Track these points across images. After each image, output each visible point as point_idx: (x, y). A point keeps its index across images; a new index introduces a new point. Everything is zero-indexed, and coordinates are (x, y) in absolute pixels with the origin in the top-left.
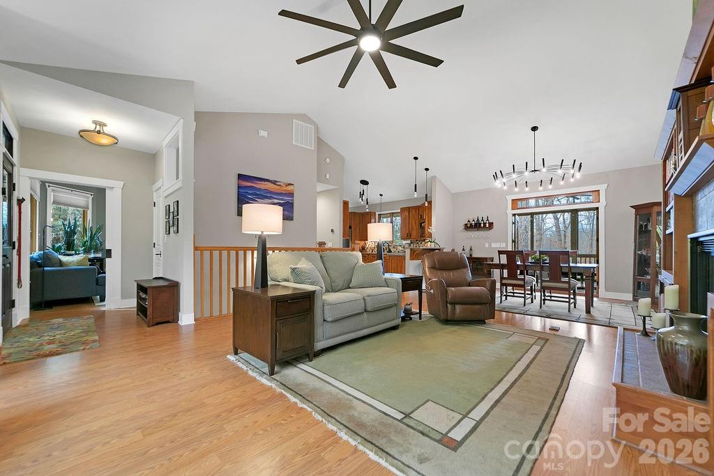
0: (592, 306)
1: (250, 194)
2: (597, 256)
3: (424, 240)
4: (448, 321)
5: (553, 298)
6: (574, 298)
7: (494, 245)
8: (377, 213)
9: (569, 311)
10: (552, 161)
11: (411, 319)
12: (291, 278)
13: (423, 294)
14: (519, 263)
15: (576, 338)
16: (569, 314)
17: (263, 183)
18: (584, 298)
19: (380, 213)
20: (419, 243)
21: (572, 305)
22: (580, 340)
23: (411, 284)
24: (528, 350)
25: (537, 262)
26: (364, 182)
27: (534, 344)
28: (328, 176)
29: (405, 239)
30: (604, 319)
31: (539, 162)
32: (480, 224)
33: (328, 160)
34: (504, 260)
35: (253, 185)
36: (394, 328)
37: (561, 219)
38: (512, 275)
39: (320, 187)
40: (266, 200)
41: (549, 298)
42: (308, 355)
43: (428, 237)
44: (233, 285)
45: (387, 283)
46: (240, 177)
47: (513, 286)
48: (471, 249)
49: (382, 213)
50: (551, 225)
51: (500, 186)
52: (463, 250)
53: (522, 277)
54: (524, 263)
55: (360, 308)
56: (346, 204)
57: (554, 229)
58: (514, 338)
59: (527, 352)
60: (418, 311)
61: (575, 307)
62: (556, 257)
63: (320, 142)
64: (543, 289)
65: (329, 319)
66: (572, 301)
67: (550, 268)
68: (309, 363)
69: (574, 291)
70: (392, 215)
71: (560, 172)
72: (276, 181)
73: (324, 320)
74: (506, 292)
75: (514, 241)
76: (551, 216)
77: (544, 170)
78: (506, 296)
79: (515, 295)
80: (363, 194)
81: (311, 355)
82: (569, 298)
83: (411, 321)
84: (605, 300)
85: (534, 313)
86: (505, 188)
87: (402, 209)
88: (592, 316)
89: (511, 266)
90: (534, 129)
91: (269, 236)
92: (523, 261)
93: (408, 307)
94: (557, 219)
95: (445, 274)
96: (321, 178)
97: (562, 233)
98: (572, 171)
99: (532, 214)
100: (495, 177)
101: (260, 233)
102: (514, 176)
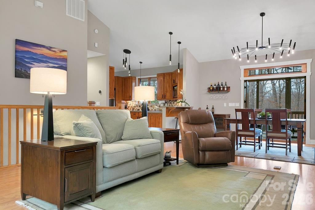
0: (302, 150)
1: (27, 58)
2: (305, 113)
3: (176, 101)
4: (200, 165)
5: (274, 145)
6: (290, 145)
7: (230, 105)
8: (137, 78)
9: (286, 154)
10: (275, 40)
11: (170, 164)
12: (73, 132)
13: (180, 144)
14: (250, 119)
15: (293, 174)
16: (287, 157)
17: (39, 48)
18: (296, 145)
19: (139, 77)
20: (172, 103)
21: (288, 150)
22: (296, 175)
23: (171, 136)
24: (261, 184)
25: (264, 117)
26: (127, 51)
27: (264, 179)
28: (96, 45)
29: (161, 100)
30: (311, 160)
31: (266, 40)
32: (220, 88)
33: (96, 31)
34: (239, 116)
35: (30, 50)
36: (158, 172)
37: (277, 85)
38: (245, 128)
39: (90, 54)
40: (42, 64)
41: (271, 145)
42: (90, 197)
43: (180, 98)
44: (21, 139)
45: (152, 135)
46: (18, 42)
47: (245, 136)
48: (213, 108)
49: (142, 77)
50: (269, 89)
51: (236, 58)
52: (207, 108)
53: (253, 129)
54: (254, 118)
55: (133, 156)
56: (111, 69)
57: (272, 92)
58: (250, 176)
59: (260, 186)
60: (176, 158)
61: (290, 151)
62: (277, 114)
63: (90, 15)
64: (268, 139)
65: (108, 166)
66: (288, 147)
67: (273, 123)
68: (92, 203)
69: (290, 139)
70: (150, 79)
71: (281, 49)
72: (51, 48)
73: (104, 167)
74: (241, 141)
75: (245, 102)
76: (270, 82)
77: (269, 47)
78: (241, 144)
79: (247, 143)
80: (126, 61)
81: (93, 196)
82: (286, 145)
83: (170, 166)
84: (309, 145)
85: (262, 157)
86: (240, 60)
87: (159, 75)
88: (302, 158)
89: (245, 121)
90: (262, 14)
91: (54, 96)
92: (254, 116)
93: (168, 154)
94: (274, 85)
95: (196, 128)
96: (91, 47)
97: (278, 95)
98: (289, 49)
99: (258, 81)
100: (233, 51)
101: (46, 93)
102: (248, 51)
